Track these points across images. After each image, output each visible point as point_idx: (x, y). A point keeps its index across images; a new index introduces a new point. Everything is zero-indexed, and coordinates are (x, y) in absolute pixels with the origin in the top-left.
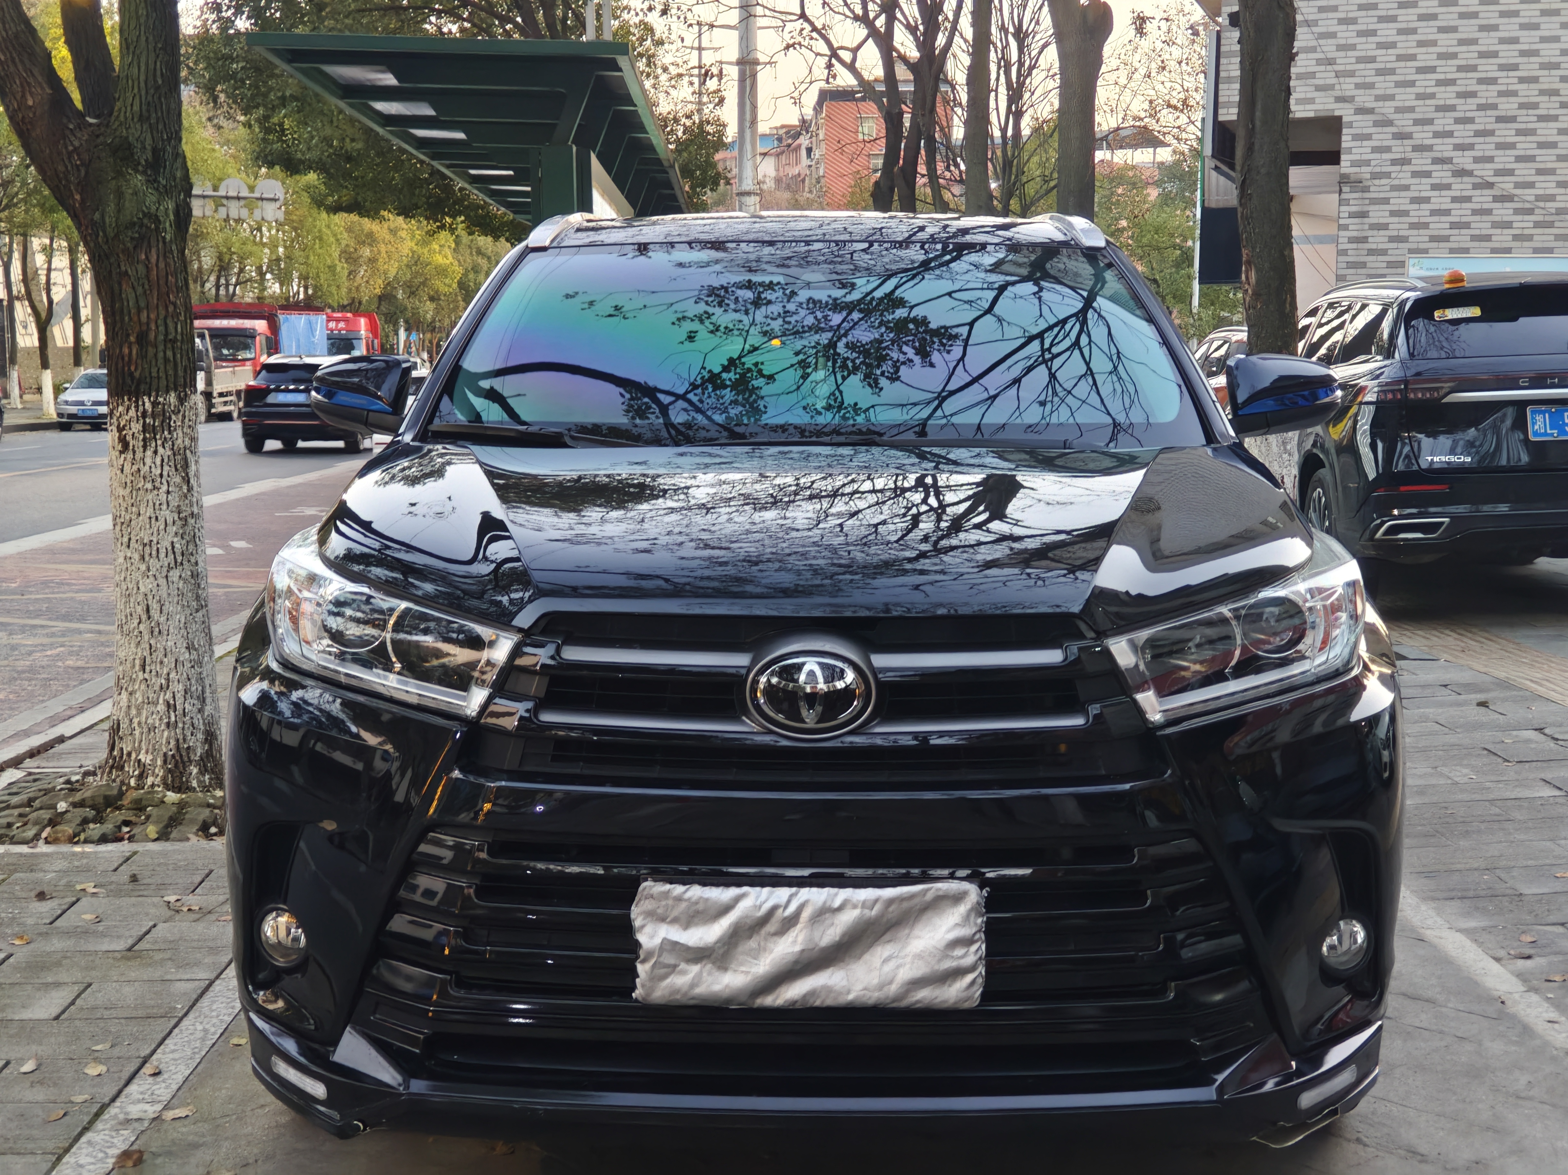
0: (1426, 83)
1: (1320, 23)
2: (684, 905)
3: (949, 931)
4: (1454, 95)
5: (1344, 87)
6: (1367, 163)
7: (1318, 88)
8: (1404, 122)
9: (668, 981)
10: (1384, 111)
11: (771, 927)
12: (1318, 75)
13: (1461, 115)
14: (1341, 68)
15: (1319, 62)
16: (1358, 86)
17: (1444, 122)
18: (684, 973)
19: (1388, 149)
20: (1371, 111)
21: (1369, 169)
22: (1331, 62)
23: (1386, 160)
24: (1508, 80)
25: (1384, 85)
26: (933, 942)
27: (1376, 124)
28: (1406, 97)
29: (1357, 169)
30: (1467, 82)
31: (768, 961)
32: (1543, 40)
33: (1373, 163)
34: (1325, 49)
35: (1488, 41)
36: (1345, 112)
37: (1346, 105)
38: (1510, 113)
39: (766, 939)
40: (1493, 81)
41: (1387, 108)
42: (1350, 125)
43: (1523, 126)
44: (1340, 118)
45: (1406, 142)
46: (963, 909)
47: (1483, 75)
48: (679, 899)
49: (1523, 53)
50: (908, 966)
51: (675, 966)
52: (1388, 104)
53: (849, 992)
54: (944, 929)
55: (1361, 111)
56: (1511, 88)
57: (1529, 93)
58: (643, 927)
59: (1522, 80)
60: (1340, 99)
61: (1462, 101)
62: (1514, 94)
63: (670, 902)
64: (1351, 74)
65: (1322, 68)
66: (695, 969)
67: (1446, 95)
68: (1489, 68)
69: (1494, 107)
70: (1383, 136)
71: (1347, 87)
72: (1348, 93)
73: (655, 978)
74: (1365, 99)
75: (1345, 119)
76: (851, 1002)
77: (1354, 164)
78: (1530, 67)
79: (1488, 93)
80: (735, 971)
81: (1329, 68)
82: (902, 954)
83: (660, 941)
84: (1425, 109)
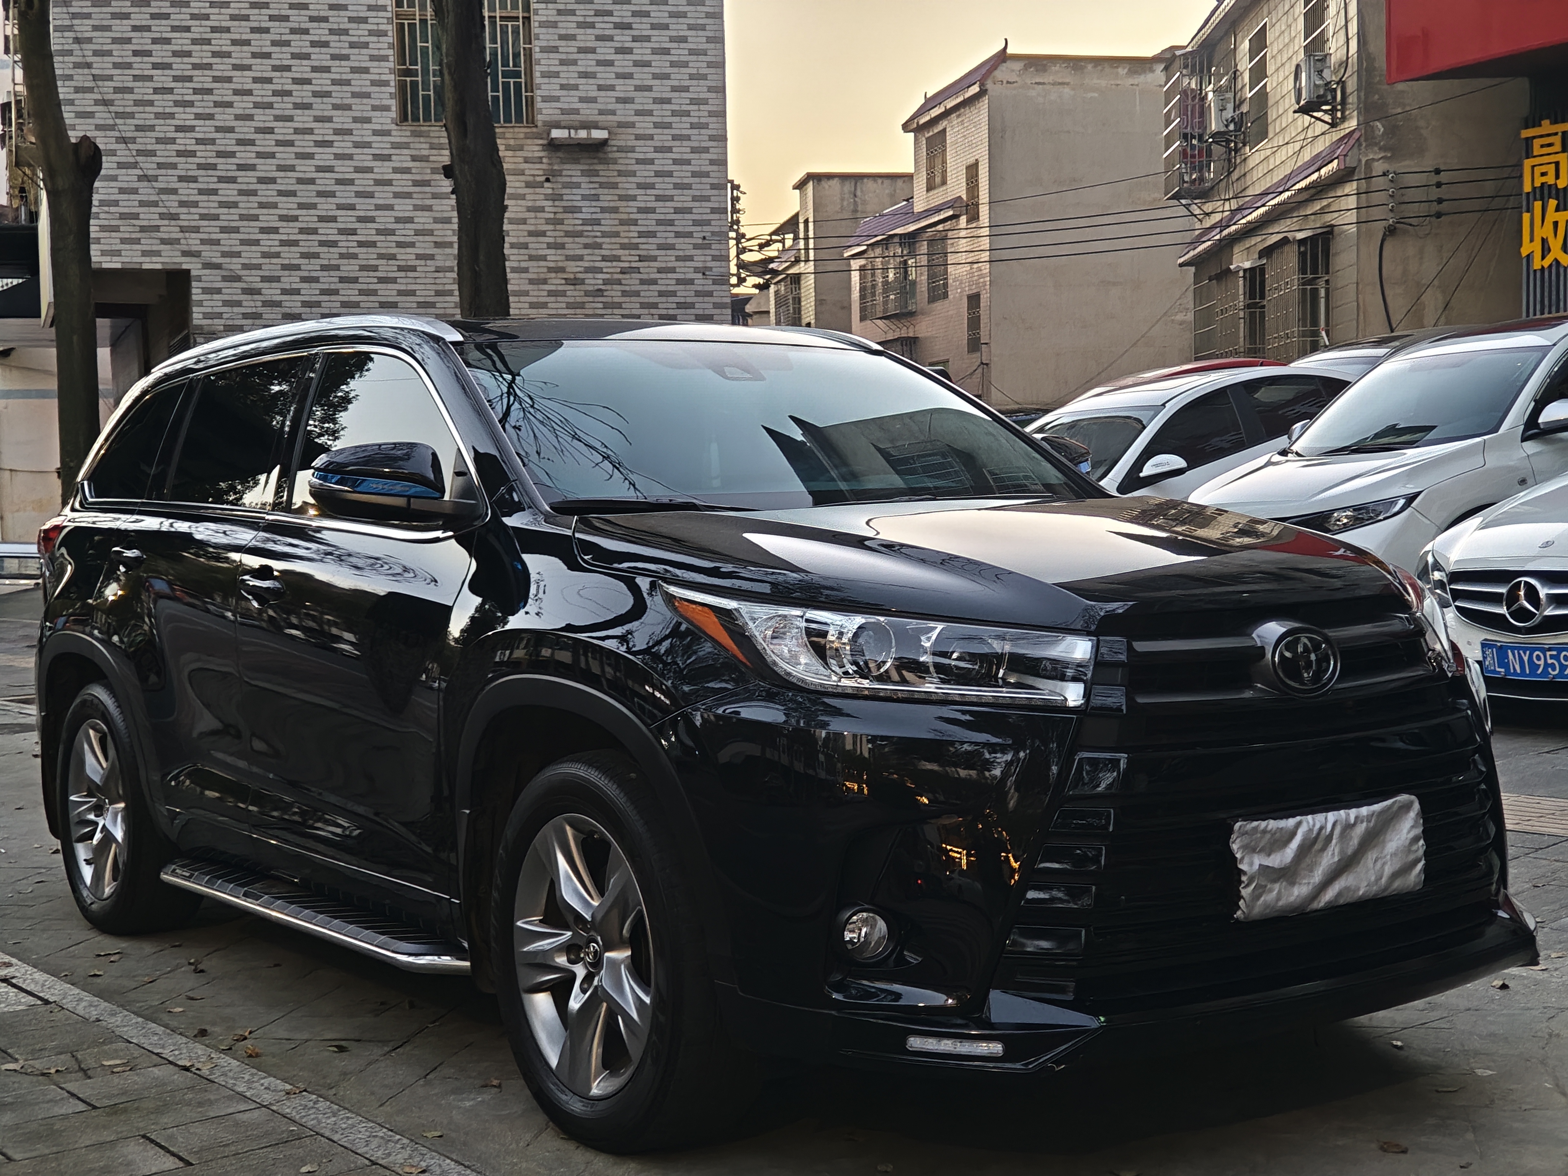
0: (270, 242)
1: (160, 178)
2: (1268, 836)
3: (1409, 832)
4: (298, 255)
5: (191, 242)
6: (220, 315)
7: (163, 242)
8: (253, 279)
9: (1262, 899)
10: (233, 267)
11: (1318, 846)
12: (162, 229)
13: (306, 274)
14: (185, 223)
15: (162, 216)
16: (203, 242)
17: (291, 280)
18: (1271, 891)
19: (239, 304)
20: (218, 266)
21: (222, 322)
22: (174, 217)
23: (238, 314)
24: (348, 244)
25: (230, 242)
26: (1400, 842)
27: (225, 279)
28: (251, 255)
29: (209, 322)
30: (310, 244)
31: (1320, 872)
32: (378, 207)
33: (225, 316)
34: (168, 204)
35: (326, 207)
36: (193, 266)
37: (194, 259)
38: (352, 275)
39: (1316, 856)
40: (334, 244)
41: (235, 264)
42: (199, 279)
43: (365, 287)
44: (189, 271)
45: (256, 297)
46: (1412, 814)
47: (324, 238)
48: (1264, 831)
49: (361, 220)
50: (1389, 863)
51: (1266, 886)
52: (235, 260)
53: (1359, 889)
54: (1405, 831)
55: (208, 266)
56: (351, 250)
57: (367, 256)
58: (1242, 858)
59: (361, 244)
60: (185, 254)
61: (306, 261)
62: (355, 256)
63: (1259, 835)
64: (196, 230)
65: (166, 222)
66: (1277, 886)
67: (290, 255)
68: (329, 231)
69: (337, 268)
70: (232, 291)
71: (193, 241)
72: (194, 248)
73: (1256, 896)
74: (211, 254)
75: (193, 273)
76: (1361, 897)
77: (206, 316)
78: (367, 232)
79: (329, 255)
80: (1300, 884)
81: (173, 223)
82: (1383, 855)
83: (1257, 867)
84: (271, 267)
